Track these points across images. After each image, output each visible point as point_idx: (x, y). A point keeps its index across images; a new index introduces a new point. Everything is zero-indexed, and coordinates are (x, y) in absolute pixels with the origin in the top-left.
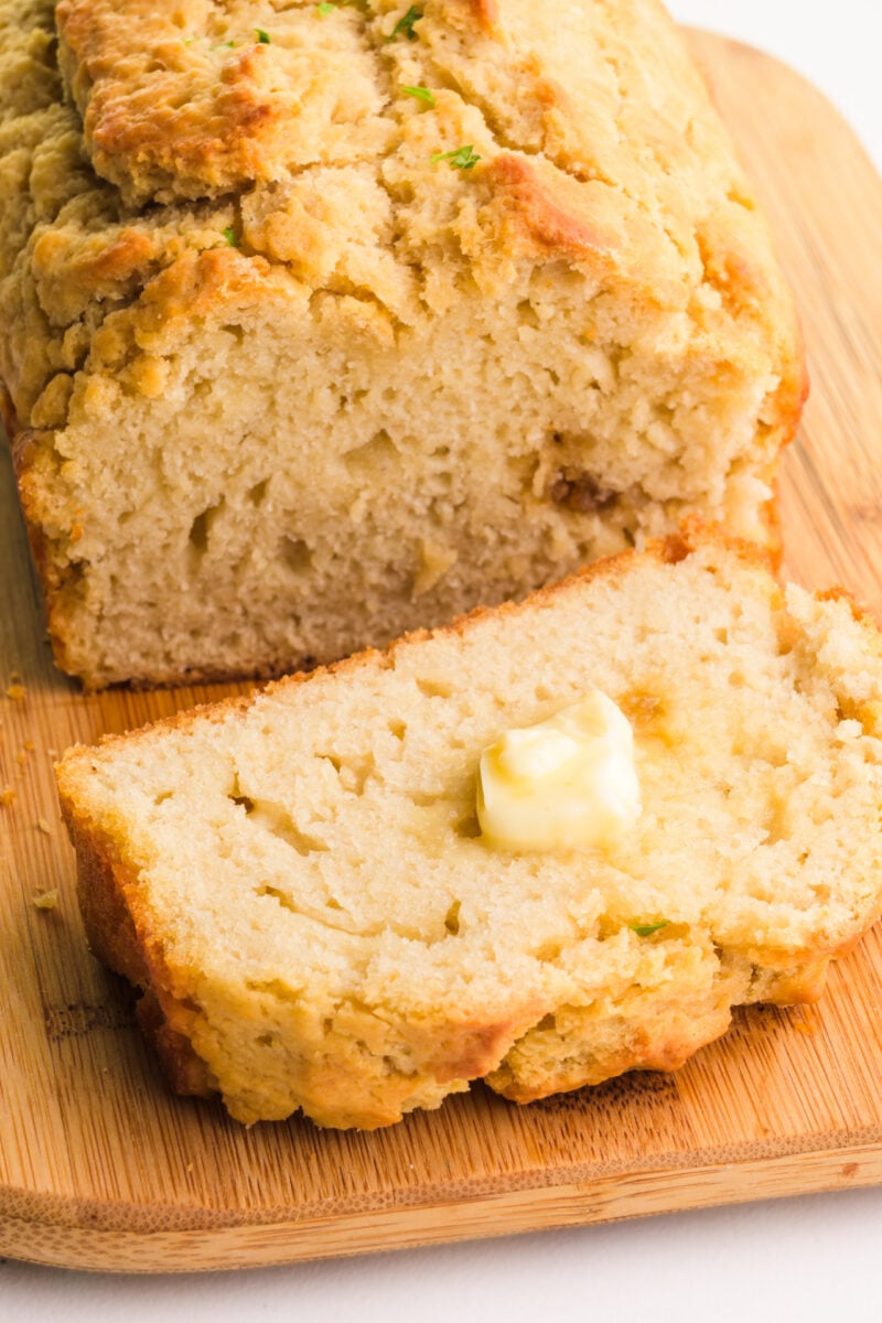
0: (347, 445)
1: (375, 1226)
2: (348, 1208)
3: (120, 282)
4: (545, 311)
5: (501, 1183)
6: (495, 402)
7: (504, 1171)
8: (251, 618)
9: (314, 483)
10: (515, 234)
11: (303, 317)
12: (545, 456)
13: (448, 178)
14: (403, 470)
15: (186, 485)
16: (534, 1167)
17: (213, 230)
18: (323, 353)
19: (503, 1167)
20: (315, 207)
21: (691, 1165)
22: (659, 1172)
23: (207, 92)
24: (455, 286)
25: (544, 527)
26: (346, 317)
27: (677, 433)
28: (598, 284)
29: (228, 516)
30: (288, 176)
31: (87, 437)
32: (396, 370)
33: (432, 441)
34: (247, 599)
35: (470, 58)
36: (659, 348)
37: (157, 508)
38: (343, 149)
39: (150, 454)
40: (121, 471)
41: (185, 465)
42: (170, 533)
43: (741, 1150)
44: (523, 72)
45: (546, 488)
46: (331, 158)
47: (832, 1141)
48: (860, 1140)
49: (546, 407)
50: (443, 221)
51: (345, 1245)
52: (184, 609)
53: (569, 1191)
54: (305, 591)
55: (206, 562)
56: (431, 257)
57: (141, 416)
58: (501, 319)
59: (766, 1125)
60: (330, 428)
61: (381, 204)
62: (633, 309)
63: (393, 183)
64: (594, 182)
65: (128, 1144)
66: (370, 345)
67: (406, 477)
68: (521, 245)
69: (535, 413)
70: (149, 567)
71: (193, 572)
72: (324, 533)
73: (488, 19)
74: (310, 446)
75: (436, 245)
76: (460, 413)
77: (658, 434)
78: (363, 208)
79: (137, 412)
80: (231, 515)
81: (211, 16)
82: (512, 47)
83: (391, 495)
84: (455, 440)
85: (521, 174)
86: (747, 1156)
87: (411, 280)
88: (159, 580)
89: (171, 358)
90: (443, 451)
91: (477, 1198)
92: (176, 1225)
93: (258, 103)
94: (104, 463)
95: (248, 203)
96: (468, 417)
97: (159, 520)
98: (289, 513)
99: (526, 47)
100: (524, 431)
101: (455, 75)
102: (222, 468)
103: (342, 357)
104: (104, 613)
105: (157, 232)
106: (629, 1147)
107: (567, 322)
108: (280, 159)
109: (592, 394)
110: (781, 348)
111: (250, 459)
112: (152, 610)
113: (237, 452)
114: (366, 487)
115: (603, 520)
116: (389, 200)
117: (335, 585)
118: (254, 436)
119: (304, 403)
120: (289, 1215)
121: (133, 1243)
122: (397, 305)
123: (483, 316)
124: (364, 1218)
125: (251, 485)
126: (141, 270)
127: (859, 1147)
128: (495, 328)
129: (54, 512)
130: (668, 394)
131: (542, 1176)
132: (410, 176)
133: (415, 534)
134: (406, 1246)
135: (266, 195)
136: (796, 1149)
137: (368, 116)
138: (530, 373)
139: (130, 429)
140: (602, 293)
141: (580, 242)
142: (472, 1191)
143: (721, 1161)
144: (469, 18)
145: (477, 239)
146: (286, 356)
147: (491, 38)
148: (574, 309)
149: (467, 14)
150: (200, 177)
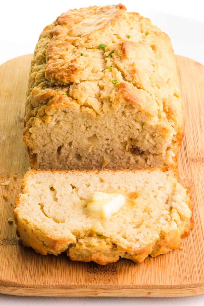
0: (88, 136)
1: (51, 291)
2: (46, 287)
3: (45, 100)
4: (127, 114)
5: (77, 286)
6: (118, 131)
7: (78, 284)
8: (70, 168)
9: (81, 143)
10: (121, 98)
11: (78, 110)
12: (128, 142)
13: (111, 85)
14: (99, 142)
15: (56, 141)
16: (84, 284)
17: (64, 91)
18: (83, 118)
19: (78, 283)
20: (84, 89)
21: (116, 288)
22: (109, 288)
23: (67, 64)
24: (109, 107)
25: (129, 157)
26: (87, 111)
27: (155, 141)
28: (138, 110)
29: (64, 148)
30: (79, 82)
31: (36, 130)
32: (97, 123)
33: (105, 137)
34: (69, 165)
35: (122, 62)
36: (151, 124)
37: (50, 145)
38: (91, 78)
39: (48, 134)
40: (43, 137)
41: (55, 137)
42: (53, 150)
43: (127, 286)
44: (131, 66)
45: (128, 149)
46: (89, 79)
47: (146, 287)
48: (151, 288)
49: (128, 133)
50: (108, 94)
51: (45, 294)
52: (56, 165)
53: (91, 290)
54: (80, 164)
55: (60, 156)
56: (105, 101)
57: (46, 127)
58: (118, 115)
59: (133, 282)
60: (84, 133)
61: (97, 89)
62: (145, 115)
63: (100, 85)
64: (141, 89)
65: (7, 268)
66: (92, 117)
67: (100, 144)
68: (122, 101)
69: (126, 134)
70: (49, 156)
71: (58, 158)
72: (84, 153)
73: (126, 55)
74: (80, 136)
75: (106, 99)
76: (111, 132)
77: (151, 141)
78: (93, 90)
79: (45, 126)
80: (65, 148)
81: (74, 49)
82: (130, 60)
83: (97, 147)
84: (110, 138)
85: (125, 86)
86: (128, 288)
87: (101, 105)
88: (51, 159)
89: (52, 116)
90: (107, 140)
91: (72, 289)
92: (11, 286)
93: (76, 67)
94: (39, 135)
95: (71, 87)
96: (112, 133)
97: (51, 147)
98: (77, 149)
99: (133, 61)
100: (124, 137)
101: (117, 65)
102: (63, 138)
103: (86, 119)
104: (41, 164)
105: (53, 91)
106: (104, 283)
107: (132, 116)
108: (78, 79)
109: (137, 131)
110: (178, 126)
111: (68, 137)
112: (50, 165)
113: (66, 135)
114: (92, 145)
115: (141, 156)
116: (99, 89)
117: (86, 163)
118: (69, 133)
119: (79, 127)
120: (34, 287)
121: (3, 288)
122: (97, 110)
123: (115, 114)
124: (48, 289)
125: (69, 142)
126: (49, 98)
127: (151, 289)
128: (117, 116)
129: (29, 144)
130: (153, 133)
131: (85, 286)
132: (104, 84)
133: (102, 155)
134: (58, 296)
135: (75, 85)
136: (138, 288)
137: (99, 72)
138: (125, 126)
139: (44, 129)
140: (139, 112)
141: (134, 101)
142: (71, 287)
143: (122, 288)
144: (122, 54)
145: (114, 98)
146: (75, 117)
147: (126, 58)
148: (133, 114)
149: (122, 53)
150: (62, 81)
